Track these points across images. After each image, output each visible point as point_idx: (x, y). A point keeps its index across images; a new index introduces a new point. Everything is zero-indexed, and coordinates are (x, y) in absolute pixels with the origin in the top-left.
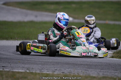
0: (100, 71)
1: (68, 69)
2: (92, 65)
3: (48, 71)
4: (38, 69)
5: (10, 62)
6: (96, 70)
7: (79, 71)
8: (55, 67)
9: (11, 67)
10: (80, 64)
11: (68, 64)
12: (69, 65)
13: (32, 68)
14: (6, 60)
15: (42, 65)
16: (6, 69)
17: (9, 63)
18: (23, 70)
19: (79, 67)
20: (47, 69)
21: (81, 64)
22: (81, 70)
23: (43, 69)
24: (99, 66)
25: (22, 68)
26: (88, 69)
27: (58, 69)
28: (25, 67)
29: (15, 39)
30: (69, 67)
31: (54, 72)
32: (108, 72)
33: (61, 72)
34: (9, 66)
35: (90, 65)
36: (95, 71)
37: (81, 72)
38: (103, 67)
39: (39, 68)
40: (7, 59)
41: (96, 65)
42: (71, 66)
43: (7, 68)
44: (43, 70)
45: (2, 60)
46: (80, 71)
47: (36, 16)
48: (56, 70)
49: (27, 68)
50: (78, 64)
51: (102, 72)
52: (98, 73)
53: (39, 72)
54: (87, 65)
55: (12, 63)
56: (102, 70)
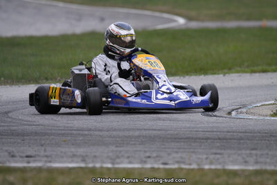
0: (250, 154)
1: (177, 152)
2: (230, 139)
3: (130, 163)
4: (108, 157)
5: (44, 142)
6: (240, 152)
7: (200, 156)
8: (146, 149)
9: (47, 156)
10: (203, 139)
11: (175, 139)
12: (177, 142)
13: (95, 156)
14: (36, 137)
15: (117, 146)
16: (35, 161)
17: (42, 146)
18: (72, 162)
19: (200, 146)
20: (128, 157)
21: (207, 139)
22: (207, 154)
23: (118, 157)
24: (248, 141)
25: (71, 157)
26: (222, 151)
27: (154, 155)
28: (78, 154)
29: (56, 79)
30: (179, 148)
31: (145, 162)
32: (268, 154)
33: (161, 161)
34: (42, 153)
35: (226, 139)
36: (239, 155)
37: (207, 158)
38: (255, 142)
39: (111, 154)
40: (36, 134)
41: (241, 139)
42: (182, 144)
43: (37, 158)
44: (118, 160)
45: (25, 137)
46: (205, 156)
47: (102, 19)
48: (149, 157)
49: (83, 156)
50: (199, 139)
51: (255, 157)
52: (243, 158)
53: (109, 166)
54: (219, 139)
55: (48, 144)
56: (254, 152)
